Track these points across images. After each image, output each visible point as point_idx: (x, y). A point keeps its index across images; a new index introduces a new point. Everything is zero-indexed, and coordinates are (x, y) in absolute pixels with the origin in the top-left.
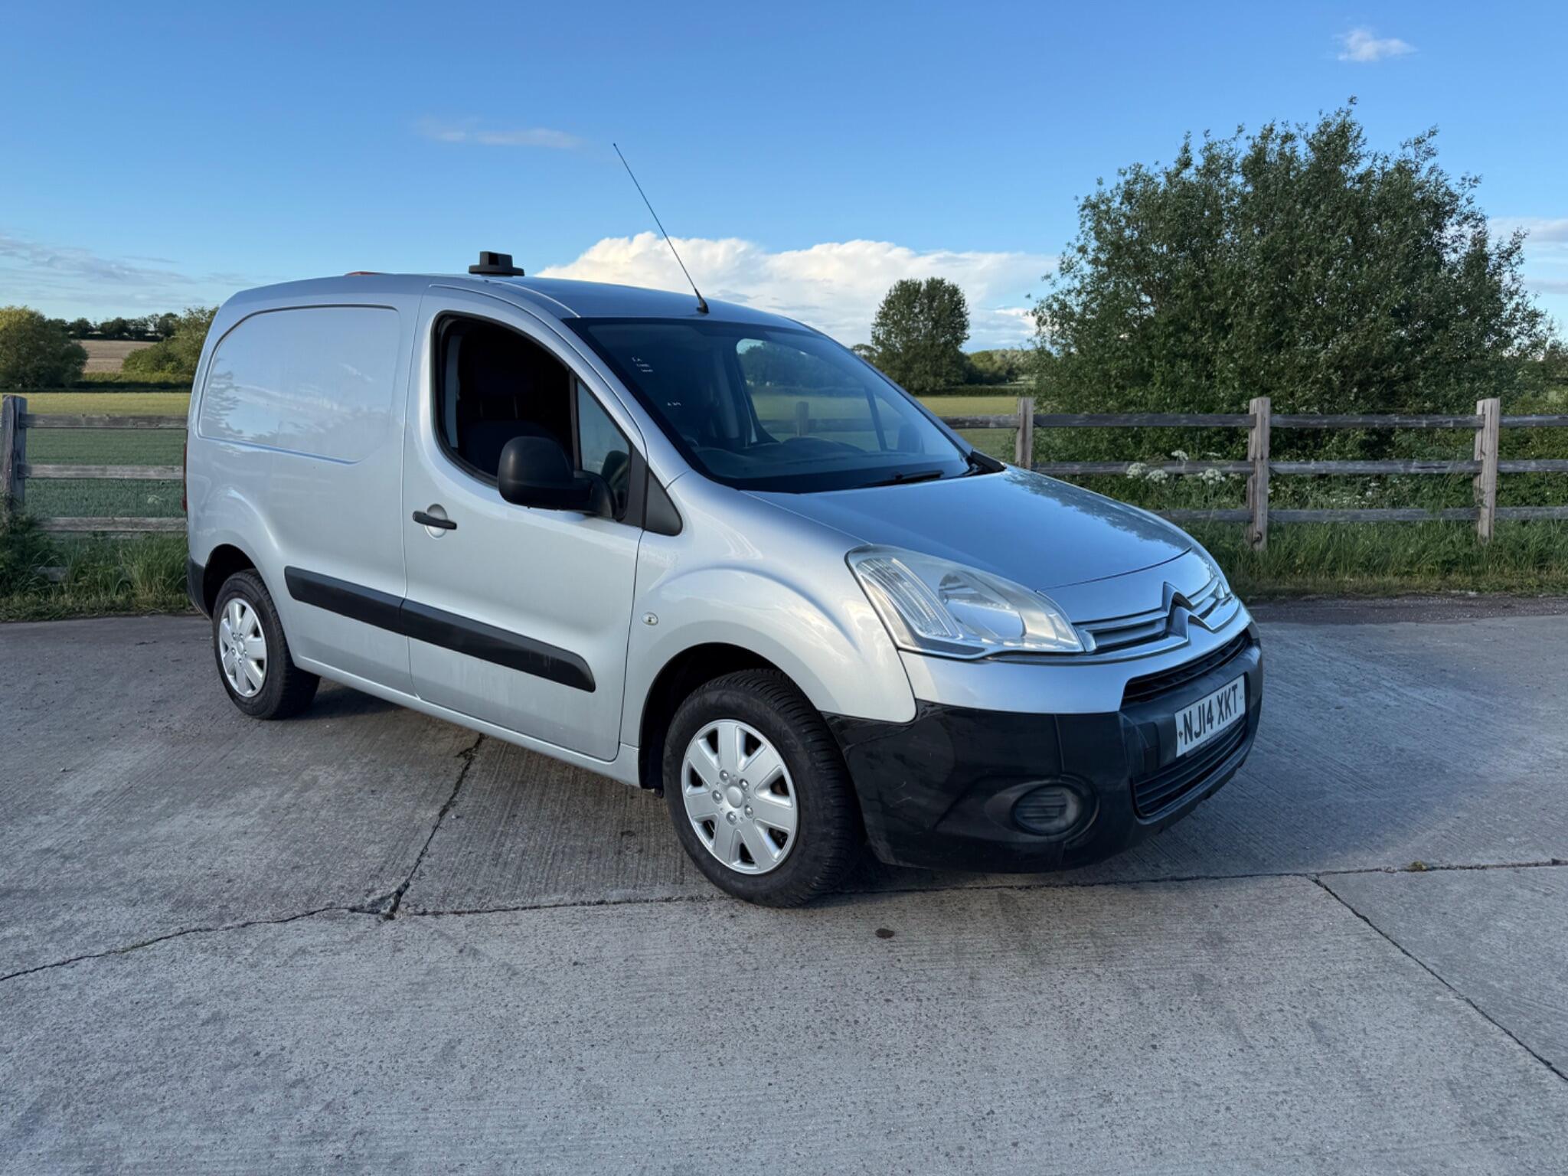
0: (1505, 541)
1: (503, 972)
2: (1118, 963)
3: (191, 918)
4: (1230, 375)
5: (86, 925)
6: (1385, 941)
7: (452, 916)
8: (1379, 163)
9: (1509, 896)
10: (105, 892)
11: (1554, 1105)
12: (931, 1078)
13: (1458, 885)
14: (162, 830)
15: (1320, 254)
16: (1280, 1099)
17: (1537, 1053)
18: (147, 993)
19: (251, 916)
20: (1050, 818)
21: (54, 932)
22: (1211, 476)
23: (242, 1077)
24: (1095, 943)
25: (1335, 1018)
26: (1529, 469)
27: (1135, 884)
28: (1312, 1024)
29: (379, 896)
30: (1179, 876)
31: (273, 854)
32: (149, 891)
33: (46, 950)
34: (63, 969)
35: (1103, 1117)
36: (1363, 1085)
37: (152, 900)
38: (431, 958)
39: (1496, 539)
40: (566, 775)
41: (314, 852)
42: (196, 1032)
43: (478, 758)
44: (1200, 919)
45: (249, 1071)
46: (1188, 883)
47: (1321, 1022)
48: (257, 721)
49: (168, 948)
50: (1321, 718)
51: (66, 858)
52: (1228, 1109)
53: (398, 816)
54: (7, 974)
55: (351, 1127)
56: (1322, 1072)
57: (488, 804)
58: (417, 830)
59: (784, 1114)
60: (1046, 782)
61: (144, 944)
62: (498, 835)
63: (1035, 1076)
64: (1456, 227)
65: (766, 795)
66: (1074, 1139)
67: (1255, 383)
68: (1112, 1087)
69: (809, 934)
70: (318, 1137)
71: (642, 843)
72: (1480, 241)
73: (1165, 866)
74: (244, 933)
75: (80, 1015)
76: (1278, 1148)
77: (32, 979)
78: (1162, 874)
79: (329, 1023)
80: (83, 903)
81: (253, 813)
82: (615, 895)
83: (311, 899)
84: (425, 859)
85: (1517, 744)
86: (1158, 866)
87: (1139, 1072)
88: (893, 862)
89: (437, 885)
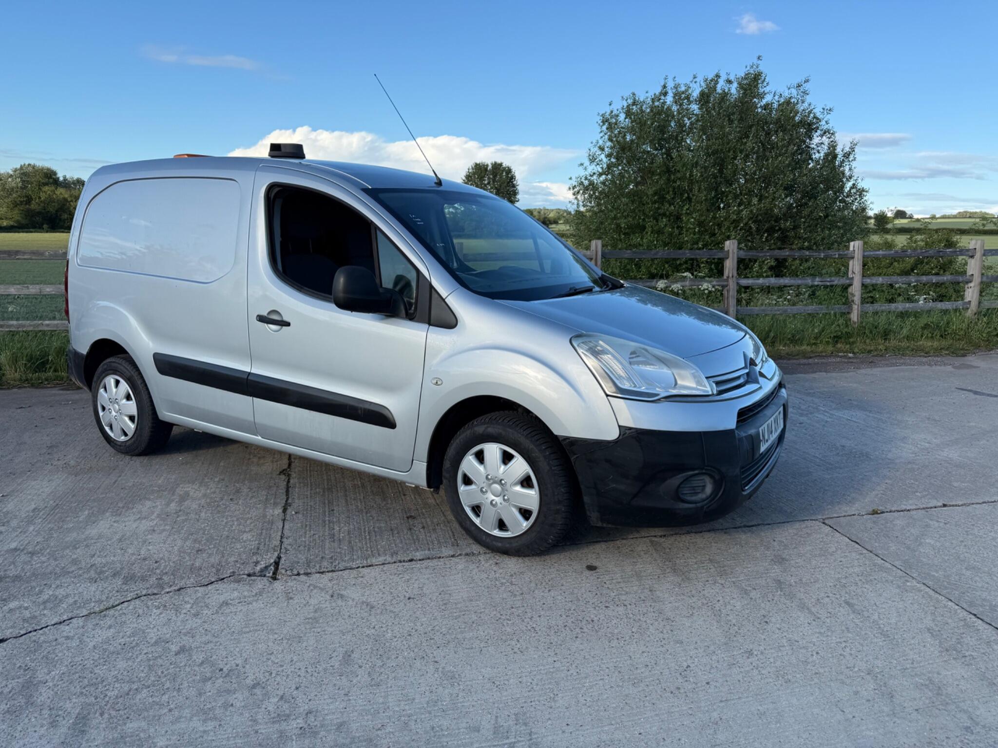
0: (867, 324)
1: (364, 607)
2: (731, 576)
3: (140, 588)
4: (692, 226)
5: (67, 596)
6: (871, 554)
7: (318, 575)
8: (776, 98)
9: (927, 525)
10: (70, 575)
11: (984, 636)
12: (647, 649)
13: (900, 521)
14: (93, 531)
15: (741, 152)
16: (844, 645)
17: (968, 609)
18: (129, 637)
19: (182, 584)
20: (696, 493)
21: (44, 602)
22: (706, 287)
23: (217, 685)
24: (714, 566)
25: (858, 599)
26: (878, 282)
27: (725, 531)
28: (847, 603)
29: (264, 565)
30: (747, 524)
31: (179, 543)
32: (102, 572)
33: (44, 615)
34: (61, 626)
35: (752, 663)
36: (884, 634)
37: (107, 578)
38: (313, 602)
39: (862, 323)
40: (356, 483)
41: (207, 540)
42: (173, 659)
43: (294, 475)
44: (768, 549)
45: (220, 681)
46: (754, 528)
47: (851, 601)
48: (130, 457)
49: (131, 608)
50: (793, 430)
51: (32, 554)
52: (817, 653)
53: (254, 514)
54: (22, 632)
55: (302, 709)
56: (861, 629)
57: (312, 503)
58: (272, 523)
59: (569, 678)
60: (696, 472)
61: (113, 607)
62: (327, 522)
63: (706, 644)
64: (820, 138)
65: (518, 488)
66: (740, 677)
67: (706, 231)
68: (751, 646)
69: (546, 571)
70: (281, 717)
71: (422, 523)
72: (833, 146)
73: (738, 519)
74: (179, 595)
75: (87, 656)
76: (851, 672)
77: (42, 634)
78: (738, 524)
79: (262, 647)
80: (58, 582)
81: (153, 517)
82: (418, 555)
83: (218, 570)
84: (284, 540)
85: (904, 439)
86: (733, 519)
87: (763, 637)
88: (599, 524)
89: (300, 556)
